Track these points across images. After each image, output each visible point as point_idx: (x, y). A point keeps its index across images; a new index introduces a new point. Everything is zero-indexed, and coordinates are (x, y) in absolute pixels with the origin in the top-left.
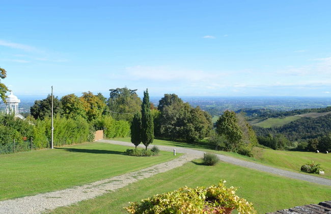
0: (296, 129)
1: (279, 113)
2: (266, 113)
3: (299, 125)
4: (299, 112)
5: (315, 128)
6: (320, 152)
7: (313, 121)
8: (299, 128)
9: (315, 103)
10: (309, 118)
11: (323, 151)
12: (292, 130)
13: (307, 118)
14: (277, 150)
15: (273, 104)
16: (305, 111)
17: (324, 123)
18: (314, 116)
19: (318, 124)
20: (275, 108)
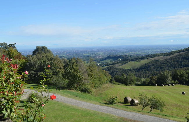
0: (149, 69)
1: (137, 57)
2: (127, 58)
3: (150, 66)
4: (151, 56)
5: (162, 67)
6: (158, 85)
7: (161, 62)
8: (151, 68)
9: (164, 49)
10: (158, 61)
11: (160, 84)
12: (146, 70)
13: (156, 60)
14: (129, 85)
15: (133, 51)
16: (155, 55)
17: (168, 63)
18: (161, 58)
19: (164, 65)
20: (134, 54)
